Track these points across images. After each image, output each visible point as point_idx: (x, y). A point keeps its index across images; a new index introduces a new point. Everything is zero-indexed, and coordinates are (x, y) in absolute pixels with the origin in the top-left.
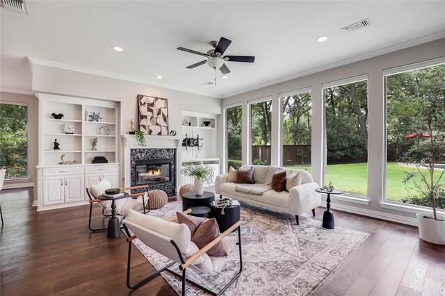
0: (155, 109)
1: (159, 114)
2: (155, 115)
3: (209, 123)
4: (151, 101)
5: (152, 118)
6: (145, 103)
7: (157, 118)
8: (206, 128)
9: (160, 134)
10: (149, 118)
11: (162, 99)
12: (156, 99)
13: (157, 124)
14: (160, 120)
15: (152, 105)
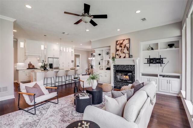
0: (123, 46)
1: (125, 47)
2: (123, 49)
3: (173, 45)
4: (121, 42)
5: (121, 50)
6: (119, 44)
7: (124, 50)
8: (169, 49)
9: (125, 57)
10: (120, 50)
11: (127, 39)
12: (124, 40)
13: (124, 53)
14: (125, 51)
15: (122, 44)
